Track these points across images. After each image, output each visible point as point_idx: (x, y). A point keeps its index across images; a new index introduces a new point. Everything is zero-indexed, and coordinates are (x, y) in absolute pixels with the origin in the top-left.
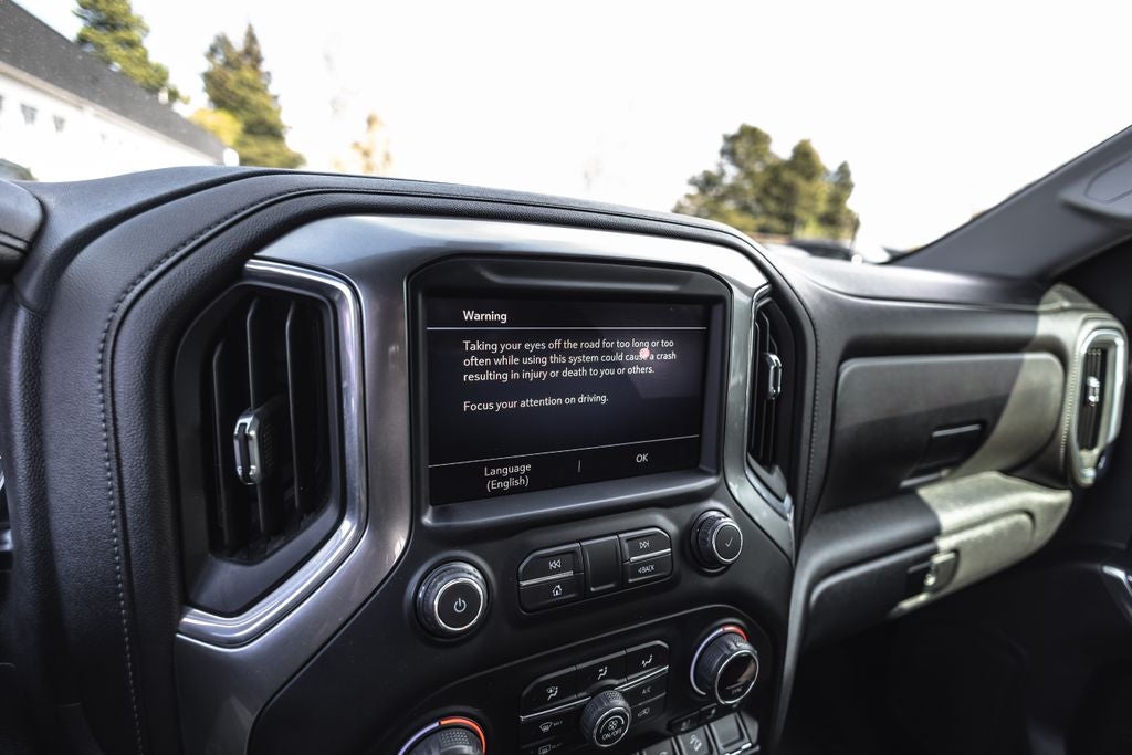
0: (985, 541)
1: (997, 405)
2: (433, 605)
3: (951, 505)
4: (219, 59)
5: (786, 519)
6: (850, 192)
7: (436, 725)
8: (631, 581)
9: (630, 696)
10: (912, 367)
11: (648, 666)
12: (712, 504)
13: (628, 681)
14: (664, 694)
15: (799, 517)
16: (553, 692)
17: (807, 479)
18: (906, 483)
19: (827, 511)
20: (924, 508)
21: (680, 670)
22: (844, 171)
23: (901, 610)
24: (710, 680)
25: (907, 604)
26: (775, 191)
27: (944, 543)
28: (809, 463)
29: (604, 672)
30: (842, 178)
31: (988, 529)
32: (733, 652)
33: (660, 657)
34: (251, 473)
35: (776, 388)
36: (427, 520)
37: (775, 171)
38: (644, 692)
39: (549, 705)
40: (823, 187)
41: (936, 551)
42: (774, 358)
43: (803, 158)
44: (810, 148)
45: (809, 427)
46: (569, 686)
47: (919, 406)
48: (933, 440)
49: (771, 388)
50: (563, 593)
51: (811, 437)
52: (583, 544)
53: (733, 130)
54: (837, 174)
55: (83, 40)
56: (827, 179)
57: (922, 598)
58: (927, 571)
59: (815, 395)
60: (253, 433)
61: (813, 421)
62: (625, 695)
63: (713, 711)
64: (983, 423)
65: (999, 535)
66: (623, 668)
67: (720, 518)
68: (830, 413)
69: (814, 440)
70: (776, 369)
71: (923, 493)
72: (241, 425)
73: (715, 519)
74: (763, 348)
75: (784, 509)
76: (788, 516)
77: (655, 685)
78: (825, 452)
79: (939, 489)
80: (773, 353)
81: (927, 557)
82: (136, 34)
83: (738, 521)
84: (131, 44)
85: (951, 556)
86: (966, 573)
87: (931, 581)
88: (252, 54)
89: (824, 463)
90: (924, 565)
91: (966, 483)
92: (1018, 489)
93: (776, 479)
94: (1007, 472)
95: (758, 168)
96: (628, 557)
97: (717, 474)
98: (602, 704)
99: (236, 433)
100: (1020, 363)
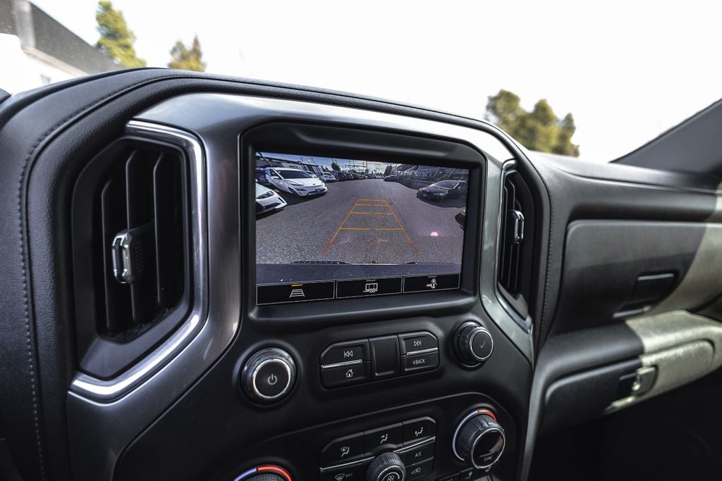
0: (678, 359)
1: (686, 260)
2: (252, 378)
3: (651, 333)
4: (177, 55)
5: (527, 332)
6: (573, 132)
7: (255, 470)
8: (406, 370)
9: (405, 458)
10: (623, 228)
11: (420, 436)
12: (471, 316)
13: (404, 446)
14: (432, 458)
15: (537, 333)
16: (345, 451)
17: (544, 305)
18: (617, 315)
19: (558, 332)
20: (632, 334)
21: (445, 440)
22: (569, 119)
23: (614, 408)
24: (467, 449)
25: (618, 404)
26: (523, 132)
27: (647, 360)
28: (545, 294)
29: (385, 438)
30: (568, 124)
31: (680, 351)
32: (486, 428)
33: (428, 429)
34: (123, 275)
35: (519, 235)
36: (252, 315)
37: (523, 119)
38: (416, 455)
39: (342, 461)
40: (555, 130)
41: (640, 366)
42: (519, 213)
43: (542, 111)
44: (547, 105)
45: (545, 267)
46: (359, 447)
47: (629, 257)
48: (637, 282)
49: (516, 235)
50: (354, 376)
51: (547, 274)
52: (370, 340)
53: (495, 93)
54: (564, 121)
55: (99, 45)
56: (557, 124)
57: (630, 400)
58: (633, 380)
59: (549, 243)
60: (126, 246)
61: (548, 263)
62: (401, 457)
63: (470, 474)
64: (676, 272)
65: (688, 356)
66: (401, 436)
67: (476, 327)
68: (561, 258)
69: (548, 276)
70: (520, 221)
71: (631, 323)
72: (118, 239)
73: (472, 327)
74: (510, 207)
75: (525, 325)
76: (529, 331)
77: (425, 450)
78: (557, 286)
79: (642, 321)
80: (518, 210)
81: (634, 369)
82: (129, 41)
83: (490, 329)
84: (127, 47)
85: (652, 369)
86: (663, 383)
87: (637, 387)
88: (196, 52)
89: (556, 294)
90: (632, 375)
91: (663, 317)
92: (702, 324)
93: (520, 303)
94: (693, 311)
95: (511, 117)
96: (405, 352)
97: (474, 295)
98: (383, 462)
99: (114, 245)
100: (703, 231)
